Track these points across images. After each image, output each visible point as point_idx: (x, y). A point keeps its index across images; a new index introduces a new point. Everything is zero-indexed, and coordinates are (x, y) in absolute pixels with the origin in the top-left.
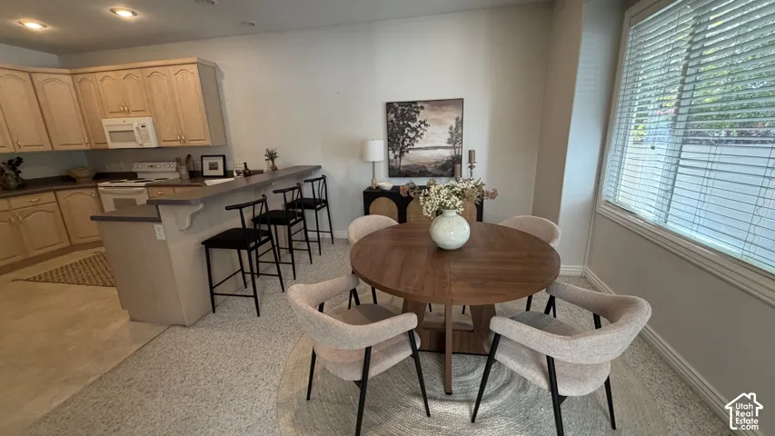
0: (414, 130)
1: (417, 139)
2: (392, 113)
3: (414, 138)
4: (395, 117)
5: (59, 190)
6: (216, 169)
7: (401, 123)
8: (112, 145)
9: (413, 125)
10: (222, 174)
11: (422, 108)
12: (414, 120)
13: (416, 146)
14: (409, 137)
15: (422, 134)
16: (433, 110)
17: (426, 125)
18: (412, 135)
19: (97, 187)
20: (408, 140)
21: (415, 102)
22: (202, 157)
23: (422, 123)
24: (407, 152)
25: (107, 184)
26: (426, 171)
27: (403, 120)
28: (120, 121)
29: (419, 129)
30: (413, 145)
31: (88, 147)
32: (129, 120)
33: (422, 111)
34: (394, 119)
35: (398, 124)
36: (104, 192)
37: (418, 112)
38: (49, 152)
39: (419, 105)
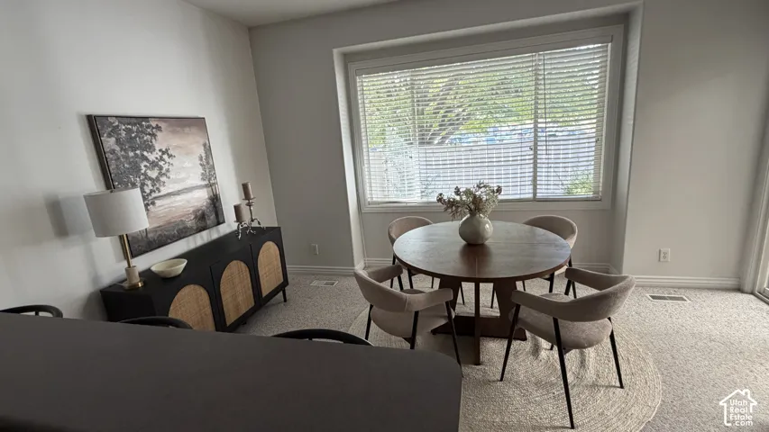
0: (154, 165)
1: (163, 179)
2: (110, 136)
3: (157, 179)
4: (118, 141)
7: (131, 154)
9: (152, 157)
11: (158, 128)
12: (150, 148)
13: (164, 191)
14: (150, 179)
15: (168, 170)
16: (174, 132)
17: (170, 156)
18: (153, 174)
20: (149, 183)
21: (146, 118)
23: (163, 153)
24: (153, 203)
26: (186, 228)
27: (134, 149)
29: (161, 163)
30: (159, 191)
33: (159, 134)
34: (118, 149)
35: (127, 157)
37: (154, 135)
39: (154, 124)
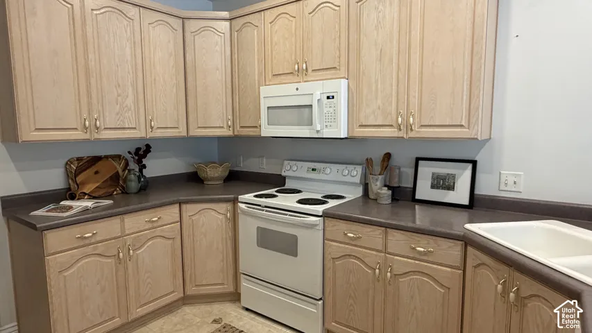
5: (187, 202)
6: (451, 188)
8: (267, 131)
10: (466, 201)
19: (235, 201)
22: (418, 159)
25: (249, 197)
28: (289, 89)
31: (230, 133)
32: (305, 87)
36: (244, 212)
38: (183, 138)
